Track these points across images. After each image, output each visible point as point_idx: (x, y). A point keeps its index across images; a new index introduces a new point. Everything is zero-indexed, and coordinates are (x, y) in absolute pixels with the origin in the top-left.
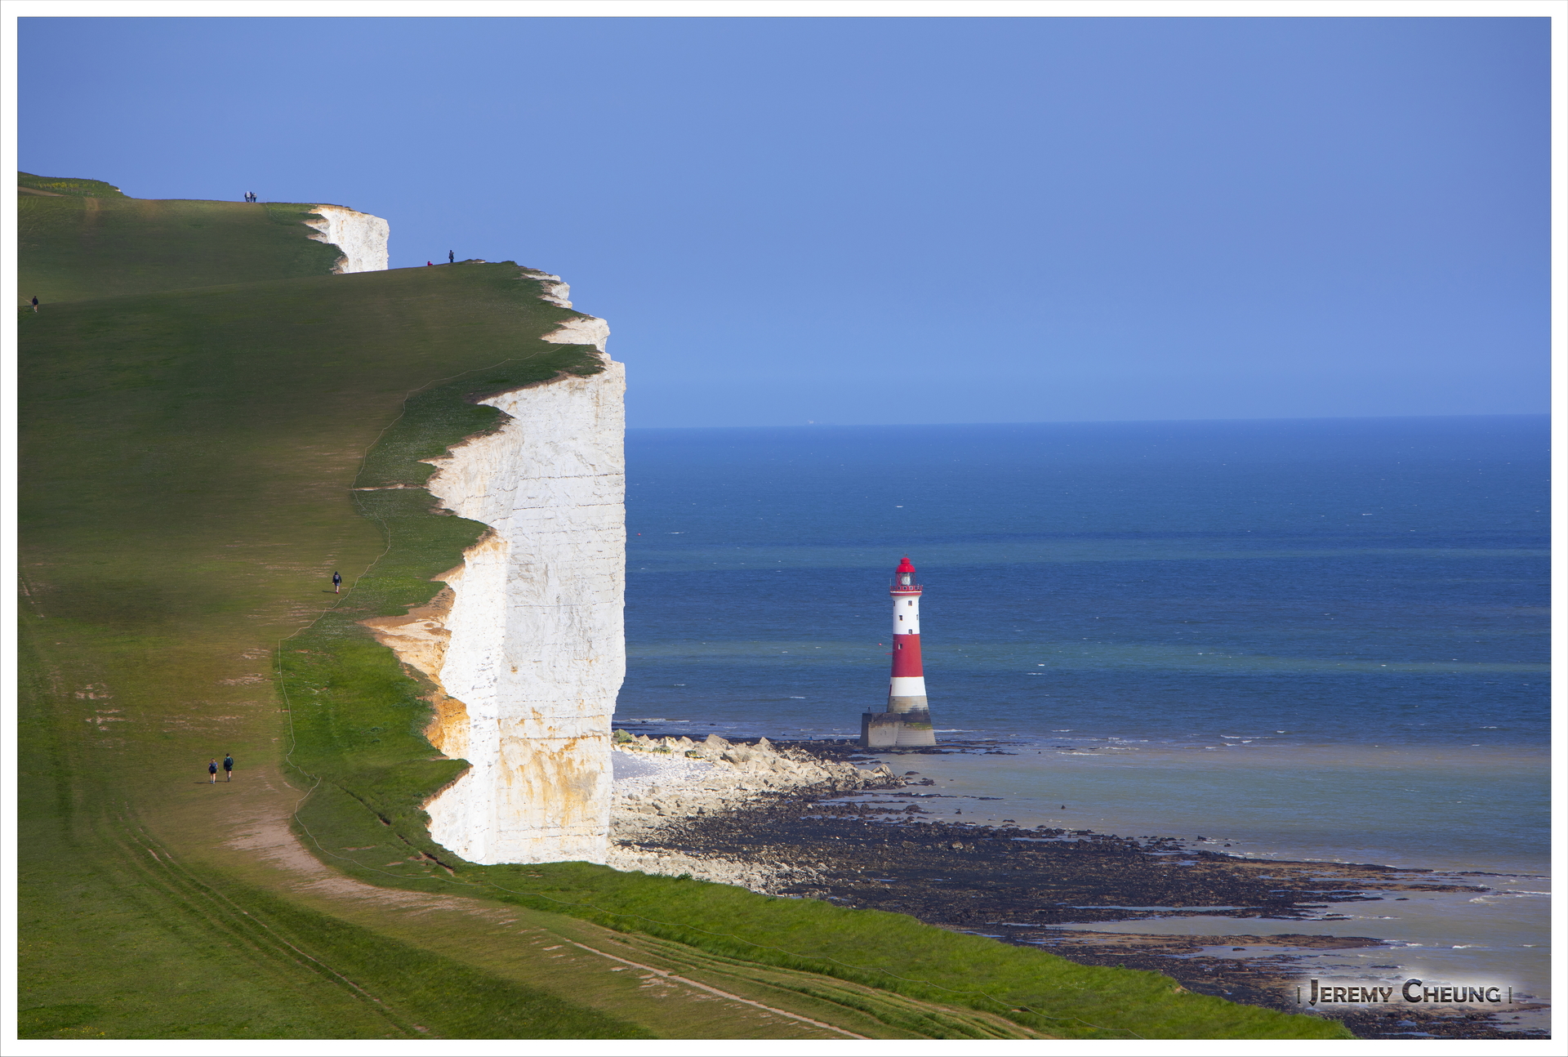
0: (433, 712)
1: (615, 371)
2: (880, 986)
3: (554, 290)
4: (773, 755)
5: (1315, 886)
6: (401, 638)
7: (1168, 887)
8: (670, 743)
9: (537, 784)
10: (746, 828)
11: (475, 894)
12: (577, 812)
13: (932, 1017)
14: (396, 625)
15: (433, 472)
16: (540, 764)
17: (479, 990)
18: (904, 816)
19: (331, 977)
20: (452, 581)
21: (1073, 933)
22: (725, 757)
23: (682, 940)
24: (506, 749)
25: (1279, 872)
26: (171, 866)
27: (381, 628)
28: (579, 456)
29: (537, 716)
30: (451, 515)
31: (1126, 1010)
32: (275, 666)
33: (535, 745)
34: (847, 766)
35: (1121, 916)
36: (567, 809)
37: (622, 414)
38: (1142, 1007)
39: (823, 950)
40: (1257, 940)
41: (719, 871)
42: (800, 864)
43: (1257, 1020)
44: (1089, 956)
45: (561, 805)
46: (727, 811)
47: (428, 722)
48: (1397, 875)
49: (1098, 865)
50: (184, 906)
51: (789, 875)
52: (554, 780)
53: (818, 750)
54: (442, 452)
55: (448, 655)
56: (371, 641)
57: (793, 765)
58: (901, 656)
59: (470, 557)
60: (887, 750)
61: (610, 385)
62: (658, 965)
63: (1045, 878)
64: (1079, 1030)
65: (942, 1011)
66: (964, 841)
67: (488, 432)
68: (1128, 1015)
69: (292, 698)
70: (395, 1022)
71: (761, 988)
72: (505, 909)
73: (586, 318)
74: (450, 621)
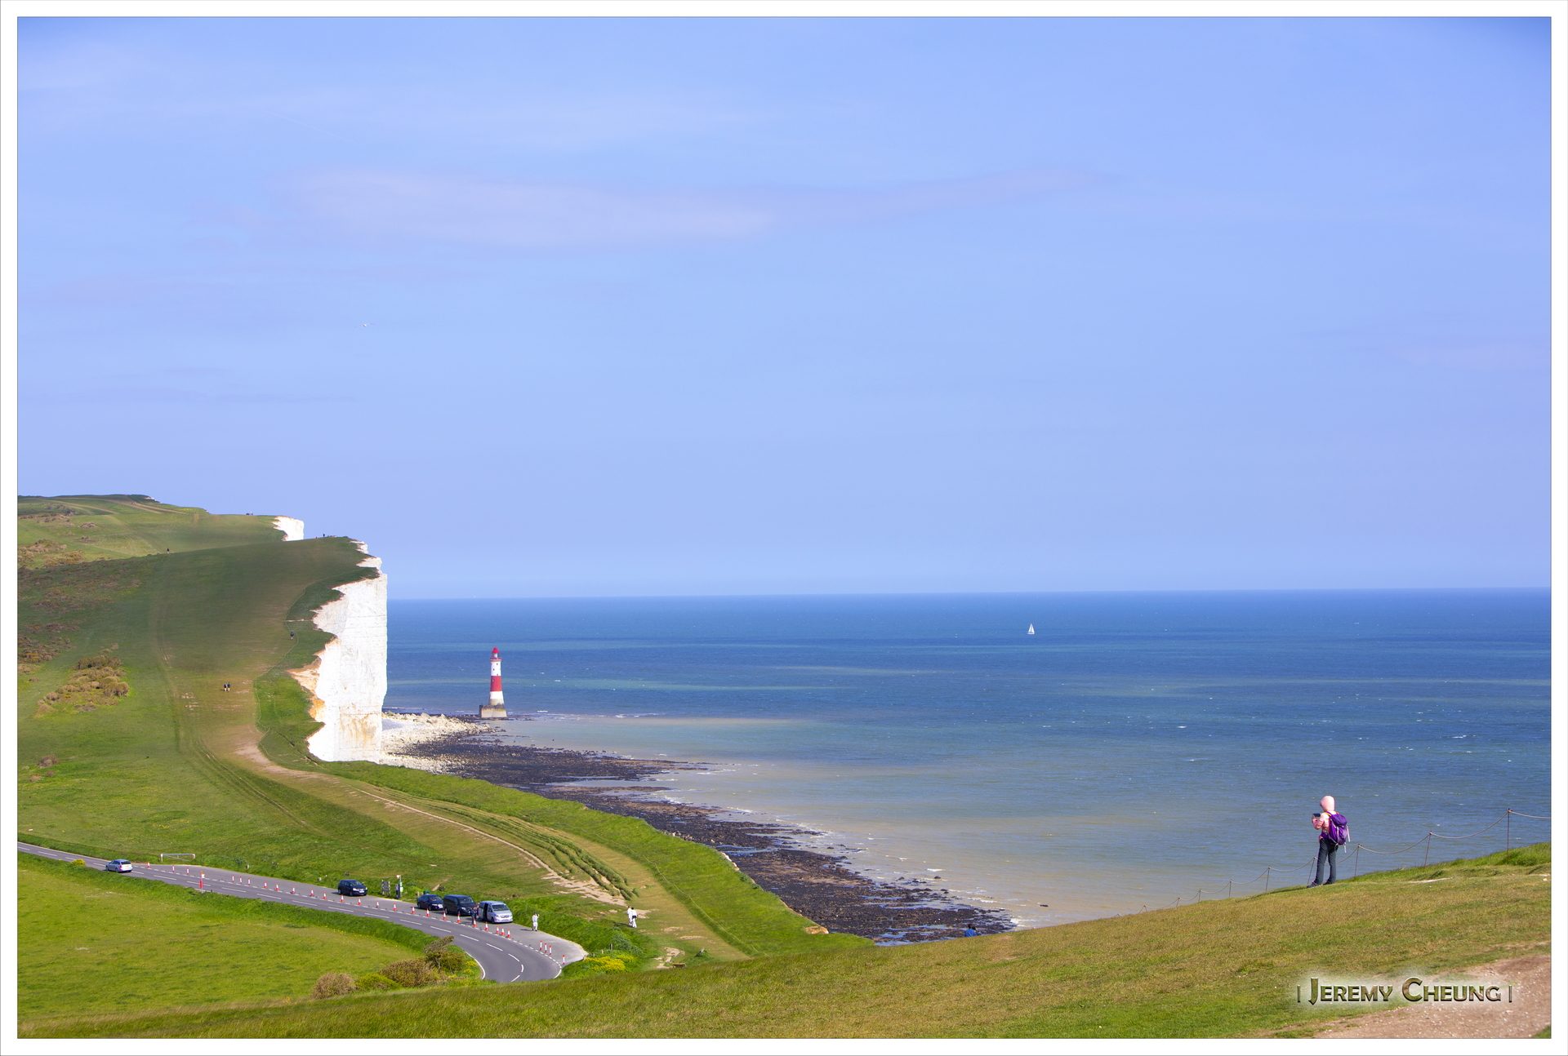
0: (312, 704)
1: (383, 577)
2: (475, 807)
3: (362, 547)
4: (446, 720)
5: (645, 768)
6: (301, 676)
7: (591, 769)
8: (408, 716)
9: (354, 731)
10: (435, 748)
11: (325, 772)
12: (369, 742)
13: (493, 819)
14: (299, 672)
15: (315, 615)
16: (355, 724)
17: (325, 808)
18: (494, 743)
19: (271, 802)
20: (320, 655)
21: (556, 787)
22: (428, 721)
23: (401, 790)
24: (342, 718)
25: (632, 763)
26: (214, 761)
27: (294, 673)
28: (370, 609)
29: (354, 706)
30: (321, 631)
31: (565, 815)
32: (254, 687)
33: (353, 717)
34: (473, 725)
35: (573, 780)
36: (365, 740)
37: (386, 593)
38: (571, 814)
39: (453, 794)
40: (623, 788)
41: (425, 764)
42: (455, 761)
43: (613, 819)
44: (561, 795)
45: (363, 739)
46: (429, 742)
47: (310, 708)
48: (675, 764)
49: (566, 761)
50: (219, 775)
51: (451, 765)
52: (360, 730)
53: (463, 719)
54: (318, 607)
55: (318, 683)
56: (290, 677)
57: (453, 724)
58: (494, 684)
59: (327, 646)
60: (489, 719)
61: (382, 582)
62: (392, 799)
63: (546, 766)
64: (547, 824)
65: (497, 816)
66: (516, 752)
67: (336, 600)
68: (566, 818)
69: (260, 698)
70: (294, 819)
71: (430, 808)
72: (336, 778)
73: (374, 557)
74: (319, 670)
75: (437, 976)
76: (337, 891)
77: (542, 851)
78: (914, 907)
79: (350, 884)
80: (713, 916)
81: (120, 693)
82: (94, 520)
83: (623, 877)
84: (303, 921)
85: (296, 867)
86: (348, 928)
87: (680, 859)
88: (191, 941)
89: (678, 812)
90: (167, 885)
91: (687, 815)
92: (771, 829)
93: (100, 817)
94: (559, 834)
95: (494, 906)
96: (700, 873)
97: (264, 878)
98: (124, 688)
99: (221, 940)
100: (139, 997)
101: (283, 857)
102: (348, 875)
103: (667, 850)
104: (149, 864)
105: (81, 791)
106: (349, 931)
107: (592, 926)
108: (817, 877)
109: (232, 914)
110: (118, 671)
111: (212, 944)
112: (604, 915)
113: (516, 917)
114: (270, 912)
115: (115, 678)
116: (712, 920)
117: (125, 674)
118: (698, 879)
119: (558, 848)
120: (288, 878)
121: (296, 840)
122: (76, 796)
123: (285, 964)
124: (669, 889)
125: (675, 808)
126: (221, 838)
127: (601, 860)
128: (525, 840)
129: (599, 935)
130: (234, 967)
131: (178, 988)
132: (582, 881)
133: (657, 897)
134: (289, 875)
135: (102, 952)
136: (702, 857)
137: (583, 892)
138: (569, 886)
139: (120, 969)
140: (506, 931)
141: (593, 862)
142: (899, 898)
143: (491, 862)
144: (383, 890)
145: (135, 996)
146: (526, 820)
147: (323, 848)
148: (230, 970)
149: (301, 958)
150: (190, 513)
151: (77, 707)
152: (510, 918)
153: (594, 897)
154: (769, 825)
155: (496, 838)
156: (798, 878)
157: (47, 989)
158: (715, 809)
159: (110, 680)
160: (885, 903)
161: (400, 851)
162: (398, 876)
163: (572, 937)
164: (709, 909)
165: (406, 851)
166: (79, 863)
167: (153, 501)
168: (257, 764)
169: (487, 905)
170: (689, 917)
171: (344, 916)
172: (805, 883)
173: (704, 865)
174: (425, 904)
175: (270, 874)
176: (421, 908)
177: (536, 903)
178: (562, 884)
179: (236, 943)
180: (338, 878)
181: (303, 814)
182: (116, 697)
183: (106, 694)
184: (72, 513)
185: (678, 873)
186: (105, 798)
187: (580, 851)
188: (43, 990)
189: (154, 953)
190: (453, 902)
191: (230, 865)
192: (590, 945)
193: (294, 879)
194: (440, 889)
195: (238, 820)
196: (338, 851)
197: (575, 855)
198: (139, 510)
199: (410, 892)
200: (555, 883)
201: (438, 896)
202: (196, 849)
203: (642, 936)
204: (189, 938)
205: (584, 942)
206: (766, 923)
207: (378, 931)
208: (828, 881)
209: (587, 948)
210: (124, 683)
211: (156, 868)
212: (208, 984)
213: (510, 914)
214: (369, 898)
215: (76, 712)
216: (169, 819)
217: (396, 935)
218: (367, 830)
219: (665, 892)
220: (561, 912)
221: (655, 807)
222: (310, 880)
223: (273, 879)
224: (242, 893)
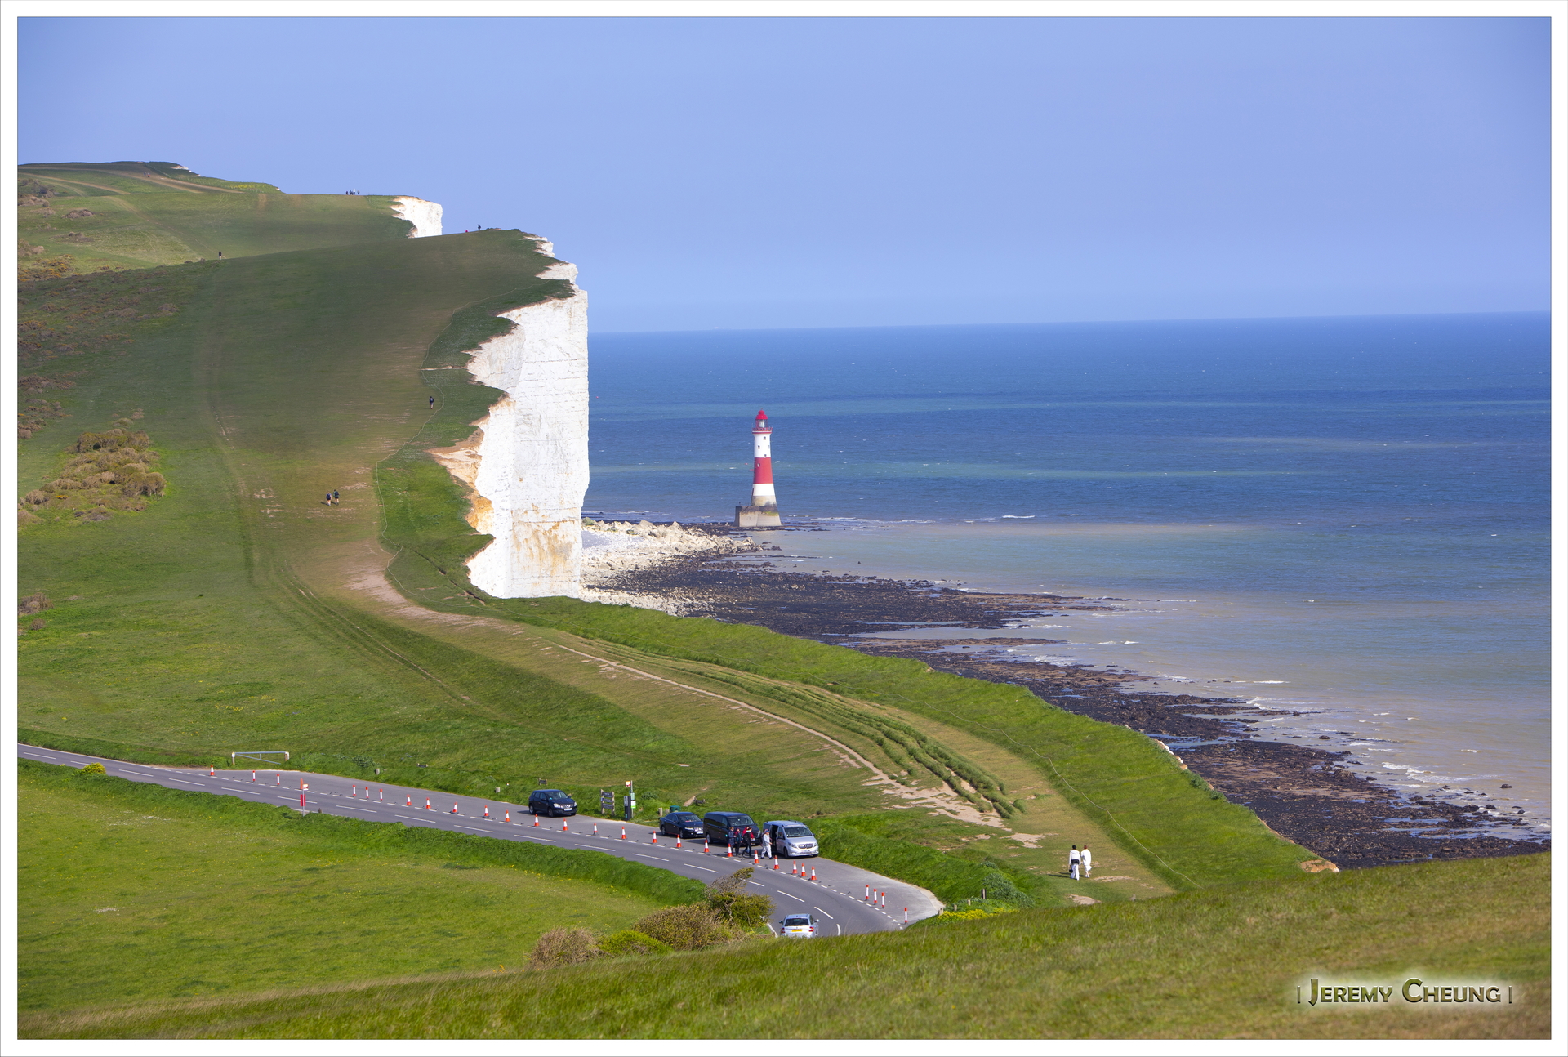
0: (471, 505)
1: (581, 296)
2: (747, 670)
3: (544, 246)
4: (681, 532)
5: (1012, 608)
6: (451, 460)
7: (923, 610)
8: (617, 525)
9: (535, 550)
10: (665, 577)
11: (498, 616)
12: (561, 567)
13: (779, 688)
14: (447, 452)
15: (470, 358)
16: (538, 538)
17: (501, 674)
18: (762, 569)
19: (411, 666)
20: (482, 425)
21: (865, 639)
22: (651, 534)
23: (625, 643)
24: (517, 529)
25: (991, 600)
26: (313, 599)
27: (439, 454)
28: (560, 348)
29: (535, 508)
30: (481, 385)
31: (897, 682)
32: (374, 478)
33: (534, 526)
34: (726, 539)
35: (895, 628)
36: (554, 565)
37: (586, 322)
38: (906, 680)
39: (712, 649)
40: (977, 641)
41: (648, 602)
42: (698, 599)
43: (976, 687)
45: (550, 563)
46: (653, 567)
47: (468, 512)
48: (1062, 601)
49: (881, 598)
50: (321, 624)
51: (692, 606)
52: (546, 548)
53: (708, 529)
54: (475, 346)
55: (480, 471)
56: (432, 462)
57: (693, 538)
58: (759, 472)
59: (493, 410)
60: (751, 529)
61: (578, 304)
62: (611, 659)
63: (848, 606)
64: (868, 695)
65: (785, 685)
66: (799, 583)
67: (504, 334)
68: (899, 686)
69: (385, 497)
70: (450, 694)
71: (674, 673)
72: (517, 626)
73: (564, 263)
74: (481, 450)
75: (729, 932)
76: (527, 808)
77: (861, 740)
78: (1469, 836)
79: (548, 796)
80: (1147, 844)
81: (150, 491)
82: (88, 205)
83: (997, 781)
84: (473, 857)
85: (457, 770)
86: (549, 868)
87: (1089, 752)
88: (289, 894)
89: (1069, 679)
90: (244, 803)
91: (1083, 684)
92: (1223, 706)
93: (126, 694)
94: (888, 712)
95: (787, 830)
96: (1124, 774)
97: (405, 789)
98: (157, 483)
99: (340, 891)
100: (209, 985)
101: (435, 755)
102: (544, 782)
103: (1068, 737)
104: (212, 770)
105: (91, 652)
106: (550, 873)
107: (949, 861)
108: (1303, 785)
109: (355, 847)
110: (146, 453)
111: (324, 897)
112: (967, 843)
113: (824, 846)
114: (418, 844)
115: (141, 466)
116: (1146, 850)
117: (156, 458)
118: (1121, 784)
119: (888, 735)
120: (445, 789)
121: (454, 728)
122: (84, 661)
123: (447, 928)
124: (1074, 800)
125: (1064, 673)
126: (332, 726)
127: (960, 753)
128: (833, 722)
129: (961, 876)
130: (364, 933)
131: (274, 970)
132: (929, 788)
133: (1055, 813)
134: (447, 783)
135: (141, 914)
136: (1125, 747)
137: (932, 806)
138: (909, 796)
139: (173, 942)
140: (809, 870)
141: (946, 758)
142: (1441, 820)
143: (777, 758)
144: (603, 806)
145: (202, 983)
146: (833, 691)
147: (500, 739)
148: (357, 939)
149: (473, 917)
150: (250, 192)
151: (78, 514)
152: (814, 850)
153: (949, 814)
154: (1220, 700)
155: (785, 720)
156: (1271, 788)
157: (52, 977)
158: (1129, 675)
159: (133, 470)
160: (1418, 830)
161: (628, 743)
162: (628, 783)
163: (917, 879)
164: (1139, 832)
165: (637, 742)
166: (93, 770)
167: (187, 172)
168: (384, 604)
169: (775, 828)
170: (1107, 845)
171: (541, 849)
172: (1283, 795)
173: (1130, 761)
174: (673, 827)
175: (415, 782)
176: (666, 834)
177: (855, 824)
178: (897, 794)
179: (365, 895)
180: (528, 788)
181: (465, 685)
182: (144, 498)
183: (126, 493)
184: (49, 193)
185: (1087, 775)
186: (133, 662)
187: (924, 740)
188: (46, 978)
189: (229, 913)
190: (720, 824)
191: (347, 768)
192: (948, 891)
193: (455, 790)
194: (696, 803)
195: (357, 696)
196: (526, 745)
197: (915, 746)
198: (162, 187)
199: (647, 809)
200: (886, 791)
201: (693, 814)
202: (289, 744)
203: (1032, 876)
204: (286, 889)
205: (937, 888)
206: (1235, 855)
207: (598, 872)
208: (1321, 792)
209: (943, 896)
210: (157, 473)
211: (225, 775)
212: (323, 961)
213: (813, 841)
214: (579, 819)
215: (76, 522)
216: (241, 696)
217: (628, 878)
218: (572, 711)
219: (1066, 805)
220: (897, 838)
221: (1031, 672)
222: (482, 792)
223: (420, 791)
224: (371, 814)
